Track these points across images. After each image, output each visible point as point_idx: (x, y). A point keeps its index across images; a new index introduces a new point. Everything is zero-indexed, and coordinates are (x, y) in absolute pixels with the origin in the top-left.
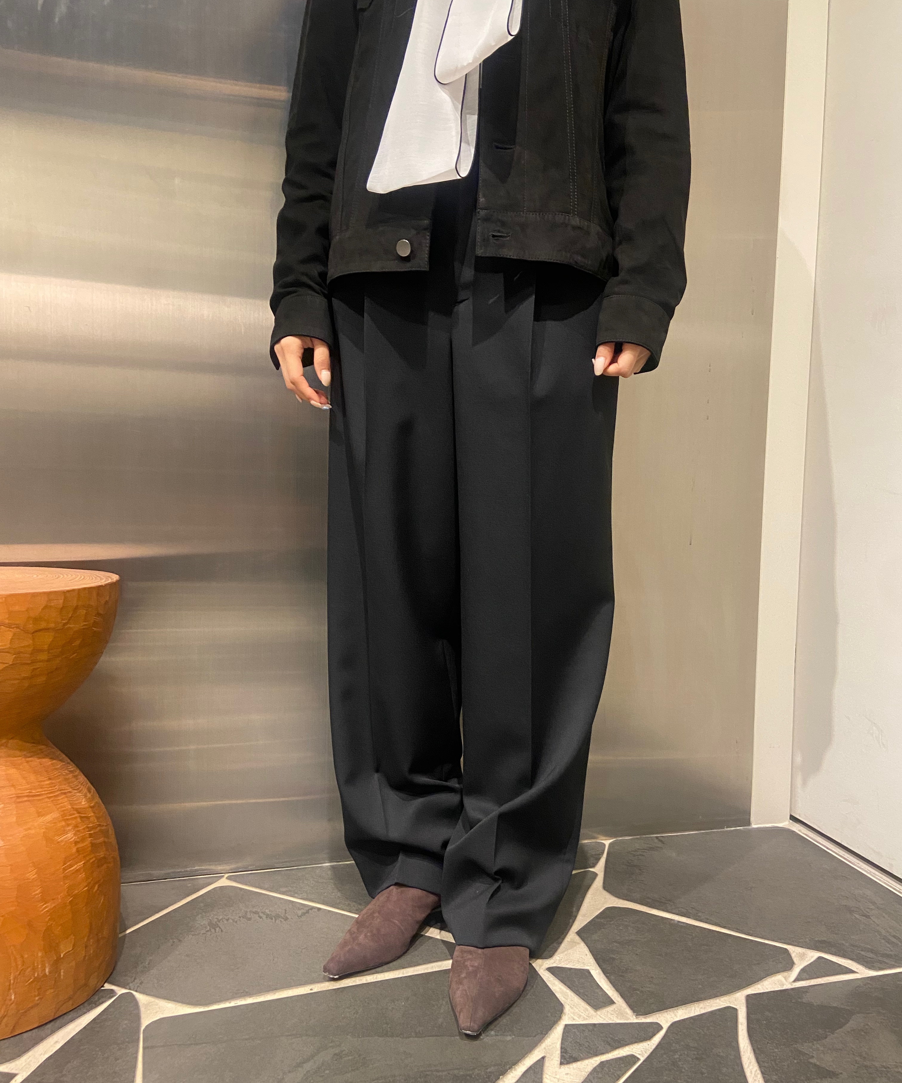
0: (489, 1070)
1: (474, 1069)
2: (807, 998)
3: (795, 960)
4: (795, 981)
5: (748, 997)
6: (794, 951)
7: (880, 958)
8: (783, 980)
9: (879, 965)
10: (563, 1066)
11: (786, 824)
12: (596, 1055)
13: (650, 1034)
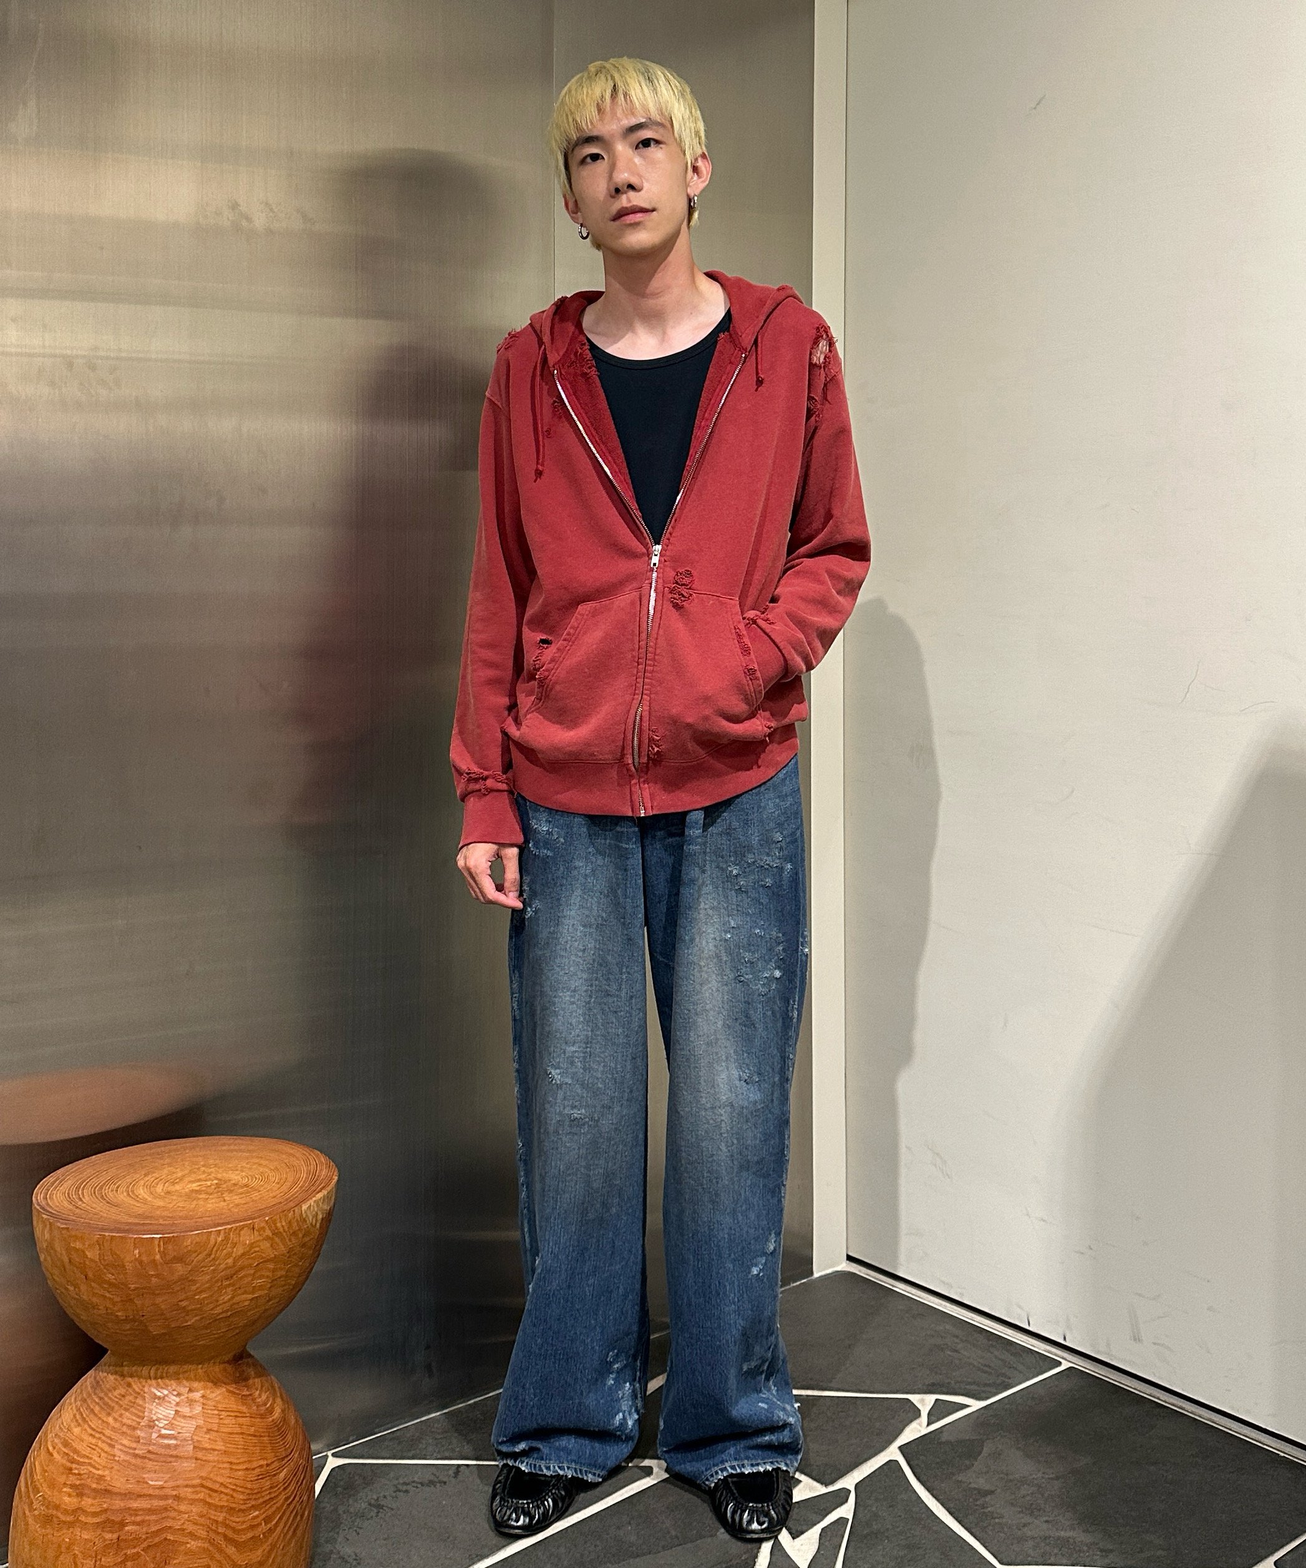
0: (743, 1558)
1: (731, 1561)
2: (945, 1437)
3: (919, 1406)
4: (928, 1425)
5: (900, 1448)
6: (914, 1398)
7: (983, 1389)
8: (918, 1427)
9: (984, 1395)
10: (797, 1540)
11: (845, 1266)
12: (815, 1525)
13: (845, 1498)
